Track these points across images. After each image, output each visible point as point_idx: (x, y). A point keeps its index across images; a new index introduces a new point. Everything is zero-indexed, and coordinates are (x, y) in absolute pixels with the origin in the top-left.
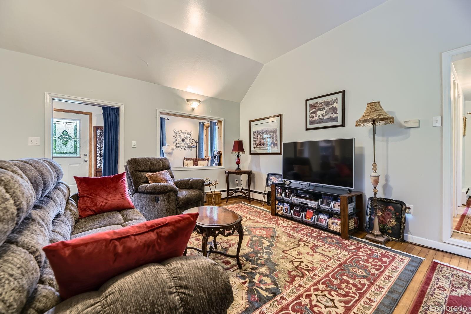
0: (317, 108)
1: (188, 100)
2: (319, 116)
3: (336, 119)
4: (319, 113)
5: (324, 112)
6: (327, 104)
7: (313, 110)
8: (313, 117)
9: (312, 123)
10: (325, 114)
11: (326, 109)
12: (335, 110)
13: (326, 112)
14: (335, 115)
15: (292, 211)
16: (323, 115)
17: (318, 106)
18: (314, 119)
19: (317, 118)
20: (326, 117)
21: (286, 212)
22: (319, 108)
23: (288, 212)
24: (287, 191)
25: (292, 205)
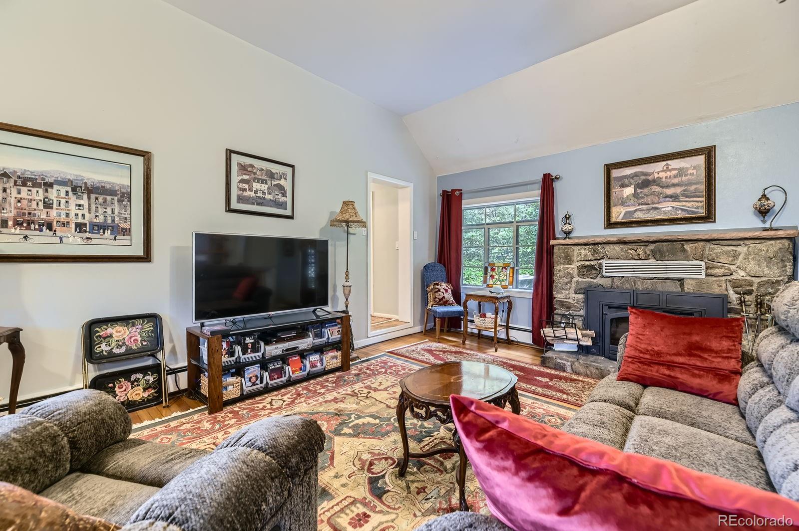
0: (253, 176)
2: (256, 192)
3: (282, 205)
4: (256, 186)
5: (265, 187)
6: (272, 175)
7: (246, 177)
8: (243, 190)
9: (240, 199)
10: (266, 191)
11: (269, 183)
12: (281, 188)
13: (268, 188)
14: (283, 199)
15: (266, 375)
16: (264, 193)
17: (255, 174)
18: (245, 194)
19: (252, 194)
20: (268, 197)
21: (254, 384)
22: (256, 176)
23: (258, 382)
24: (248, 340)
25: (264, 364)
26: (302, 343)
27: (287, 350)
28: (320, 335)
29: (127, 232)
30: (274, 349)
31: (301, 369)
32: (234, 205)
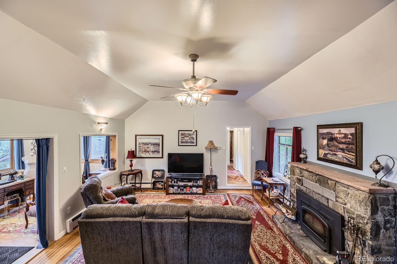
0: (185, 136)
1: (98, 123)
2: (185, 140)
3: (193, 143)
4: (186, 138)
5: (188, 138)
6: (190, 135)
7: (183, 136)
8: (182, 140)
9: (182, 142)
10: (188, 139)
11: (189, 137)
12: (193, 138)
13: (189, 138)
14: (193, 141)
15: (179, 190)
16: (188, 140)
17: (185, 135)
18: (183, 141)
19: (185, 141)
20: (189, 141)
21: (176, 191)
22: (186, 136)
23: (177, 191)
24: (175, 180)
25: (179, 187)
26: (189, 184)
27: (185, 185)
28: (197, 183)
29: (159, 152)
30: (182, 184)
31: (189, 191)
32: (180, 144)
